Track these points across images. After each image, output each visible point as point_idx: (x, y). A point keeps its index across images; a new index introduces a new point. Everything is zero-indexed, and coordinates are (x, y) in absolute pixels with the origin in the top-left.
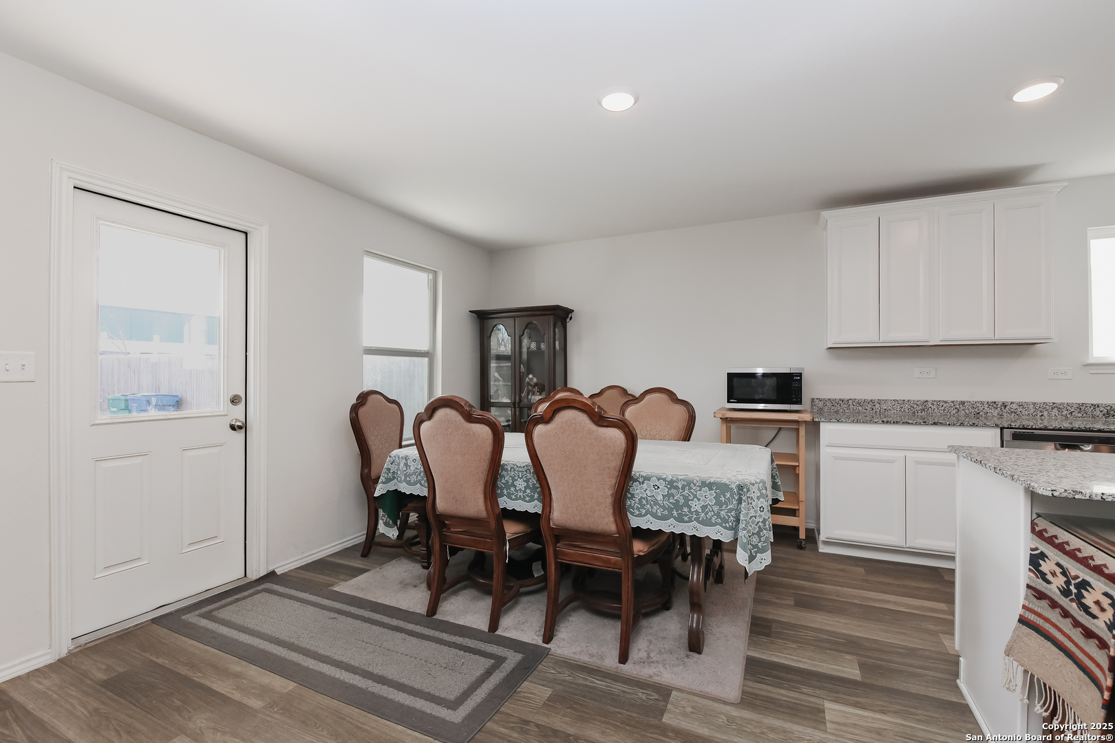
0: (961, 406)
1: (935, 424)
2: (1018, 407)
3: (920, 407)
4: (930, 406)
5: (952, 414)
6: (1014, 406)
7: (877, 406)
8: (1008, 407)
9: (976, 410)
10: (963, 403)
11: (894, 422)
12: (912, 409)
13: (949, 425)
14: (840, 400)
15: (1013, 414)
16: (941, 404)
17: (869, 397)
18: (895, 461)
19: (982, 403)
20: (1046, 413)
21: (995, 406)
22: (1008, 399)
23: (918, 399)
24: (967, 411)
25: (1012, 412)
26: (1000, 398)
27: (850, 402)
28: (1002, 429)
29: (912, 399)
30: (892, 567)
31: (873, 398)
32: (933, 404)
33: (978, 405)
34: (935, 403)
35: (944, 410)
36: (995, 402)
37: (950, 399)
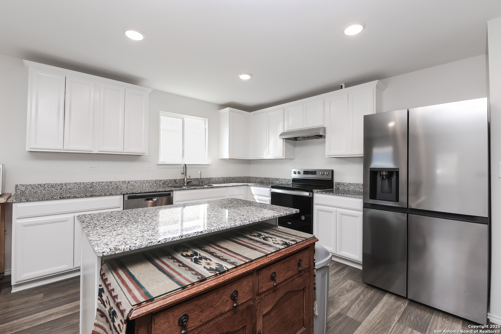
0: (110, 184)
2: (134, 183)
3: (90, 186)
4: (95, 185)
5: (106, 188)
6: (133, 183)
7: (64, 187)
8: (130, 183)
9: (117, 185)
10: (111, 182)
11: (67, 197)
12: (85, 187)
13: (99, 195)
14: (39, 185)
15: (132, 186)
16: (101, 184)
17: (59, 182)
18: (68, 220)
19: (119, 182)
20: (144, 185)
21: (125, 183)
22: (130, 180)
23: (89, 182)
24: (113, 186)
25: (132, 185)
26: (127, 179)
27: (46, 186)
28: (124, 195)
29: (85, 182)
30: (64, 283)
31: (62, 183)
33: (118, 183)
34: (97, 183)
35: (102, 186)
36: (125, 181)
37: (105, 181)
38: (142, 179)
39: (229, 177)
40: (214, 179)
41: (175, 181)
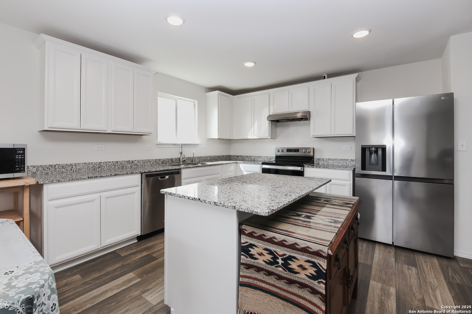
0: (116, 164)
1: (115, 175)
2: (137, 162)
3: (98, 166)
5: (112, 168)
6: (136, 162)
7: (74, 167)
8: (134, 163)
9: (122, 165)
10: (117, 162)
11: (95, 177)
12: (94, 167)
13: (122, 174)
14: (49, 165)
15: (136, 166)
16: (108, 163)
17: (69, 162)
18: (95, 200)
19: (125, 161)
20: (146, 164)
22: (134, 159)
23: (97, 162)
24: (119, 166)
25: (135, 165)
26: (131, 159)
27: (57, 167)
28: (142, 174)
29: (94, 162)
31: (72, 163)
32: (104, 164)
33: (123, 162)
34: (105, 163)
35: (109, 166)
36: (129, 161)
37: (111, 161)
38: (144, 158)
39: (215, 156)
40: (203, 158)
41: (172, 160)
